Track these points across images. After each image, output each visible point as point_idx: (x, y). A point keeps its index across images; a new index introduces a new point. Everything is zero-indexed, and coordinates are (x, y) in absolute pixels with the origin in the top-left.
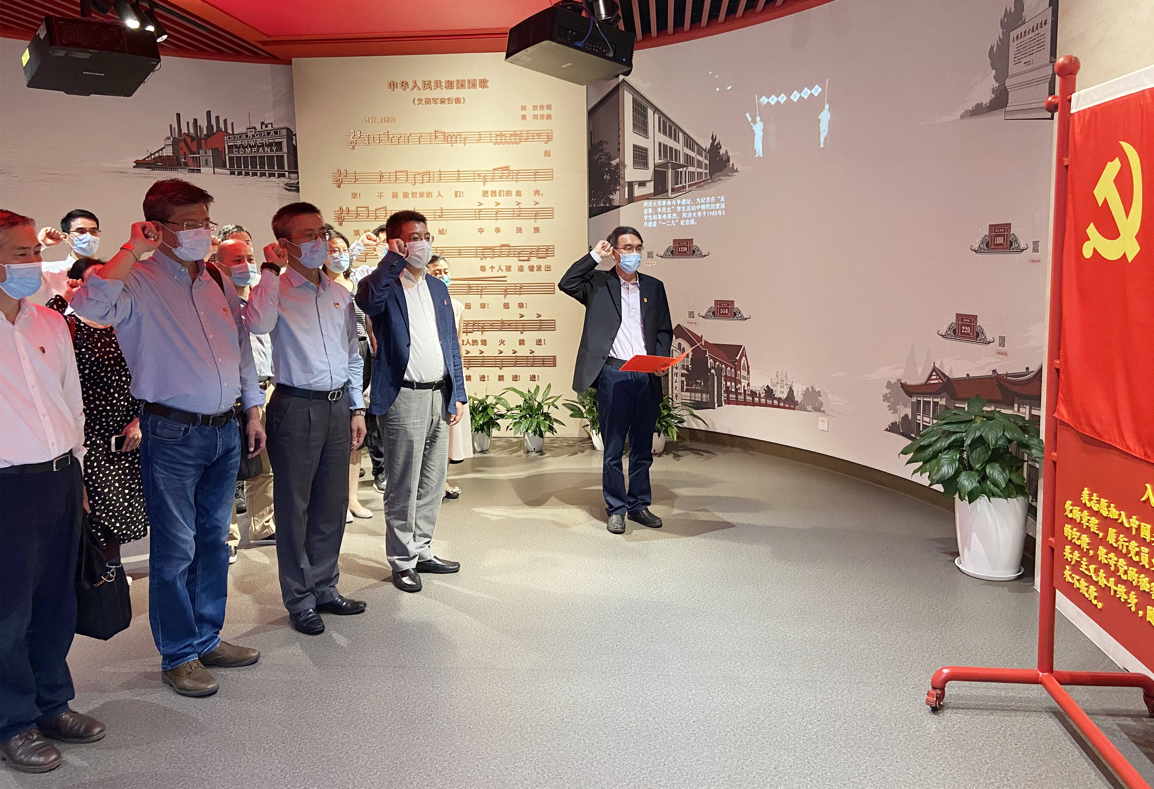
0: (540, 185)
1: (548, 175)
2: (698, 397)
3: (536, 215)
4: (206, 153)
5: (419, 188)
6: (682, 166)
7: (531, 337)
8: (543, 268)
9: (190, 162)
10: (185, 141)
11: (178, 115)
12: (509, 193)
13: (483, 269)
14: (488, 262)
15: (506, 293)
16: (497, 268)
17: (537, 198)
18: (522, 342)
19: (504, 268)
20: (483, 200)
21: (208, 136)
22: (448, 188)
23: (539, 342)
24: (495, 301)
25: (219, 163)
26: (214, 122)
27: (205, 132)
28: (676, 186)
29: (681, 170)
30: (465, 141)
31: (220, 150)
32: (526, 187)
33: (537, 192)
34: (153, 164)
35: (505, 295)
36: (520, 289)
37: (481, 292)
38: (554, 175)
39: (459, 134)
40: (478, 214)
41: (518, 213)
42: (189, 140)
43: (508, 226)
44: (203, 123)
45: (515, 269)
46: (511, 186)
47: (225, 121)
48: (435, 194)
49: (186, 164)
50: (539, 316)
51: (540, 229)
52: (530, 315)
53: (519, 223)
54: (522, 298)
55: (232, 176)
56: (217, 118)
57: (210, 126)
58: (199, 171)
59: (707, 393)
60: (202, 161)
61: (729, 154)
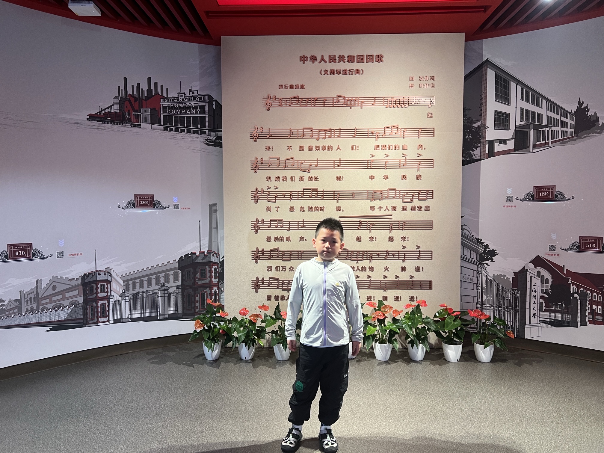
0: (423, 141)
1: (431, 132)
2: (558, 316)
3: (419, 165)
4: (145, 111)
5: (322, 142)
6: (545, 127)
7: (410, 264)
8: (423, 209)
9: (133, 118)
10: (130, 101)
11: (125, 79)
12: (397, 147)
13: (372, 209)
14: (377, 203)
15: (391, 229)
16: (385, 208)
17: (420, 151)
18: (403, 269)
19: (390, 208)
20: (375, 152)
21: (148, 98)
22: (346, 143)
23: (418, 269)
24: (382, 235)
25: (155, 121)
26: (153, 87)
27: (146, 95)
28: (537, 143)
29: (544, 129)
30: (361, 105)
31: (157, 109)
32: (412, 142)
33: (420, 147)
34: (104, 118)
35: (390, 230)
36: (403, 225)
37: (370, 227)
38: (436, 133)
39: (358, 99)
40: (370, 164)
41: (404, 163)
42: (132, 100)
43: (395, 174)
44: (144, 87)
45: (399, 209)
46: (400, 141)
47: (162, 86)
48: (335, 148)
49: (130, 120)
50: (419, 247)
51: (422, 177)
52: (411, 247)
53: (403, 171)
54: (405, 233)
55: (165, 131)
56: (156, 84)
57: (149, 90)
58: (139, 126)
59: (568, 313)
60: (143, 119)
61: (598, 115)
